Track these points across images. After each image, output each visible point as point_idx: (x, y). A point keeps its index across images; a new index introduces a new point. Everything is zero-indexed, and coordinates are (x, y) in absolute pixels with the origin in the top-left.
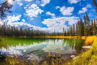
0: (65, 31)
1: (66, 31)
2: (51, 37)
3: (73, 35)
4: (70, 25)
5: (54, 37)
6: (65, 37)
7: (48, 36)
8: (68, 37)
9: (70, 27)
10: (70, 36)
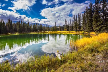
0: (67, 24)
1: (69, 24)
2: (52, 32)
3: (78, 29)
4: (74, 16)
5: (54, 32)
6: (67, 32)
7: (48, 31)
8: (72, 33)
9: (74, 18)
10: (74, 31)
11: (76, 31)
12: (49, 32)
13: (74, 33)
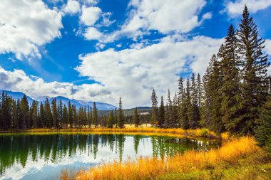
2: (107, 131)
5: (115, 131)
6: (159, 129)
7: (93, 127)
8: (174, 133)
10: (180, 126)
11: (187, 127)
12: (97, 130)
13: (179, 133)
